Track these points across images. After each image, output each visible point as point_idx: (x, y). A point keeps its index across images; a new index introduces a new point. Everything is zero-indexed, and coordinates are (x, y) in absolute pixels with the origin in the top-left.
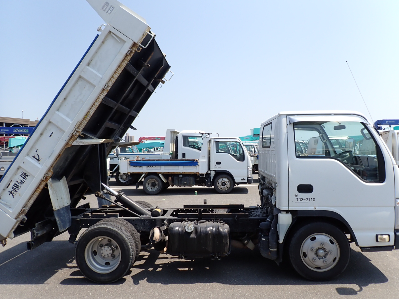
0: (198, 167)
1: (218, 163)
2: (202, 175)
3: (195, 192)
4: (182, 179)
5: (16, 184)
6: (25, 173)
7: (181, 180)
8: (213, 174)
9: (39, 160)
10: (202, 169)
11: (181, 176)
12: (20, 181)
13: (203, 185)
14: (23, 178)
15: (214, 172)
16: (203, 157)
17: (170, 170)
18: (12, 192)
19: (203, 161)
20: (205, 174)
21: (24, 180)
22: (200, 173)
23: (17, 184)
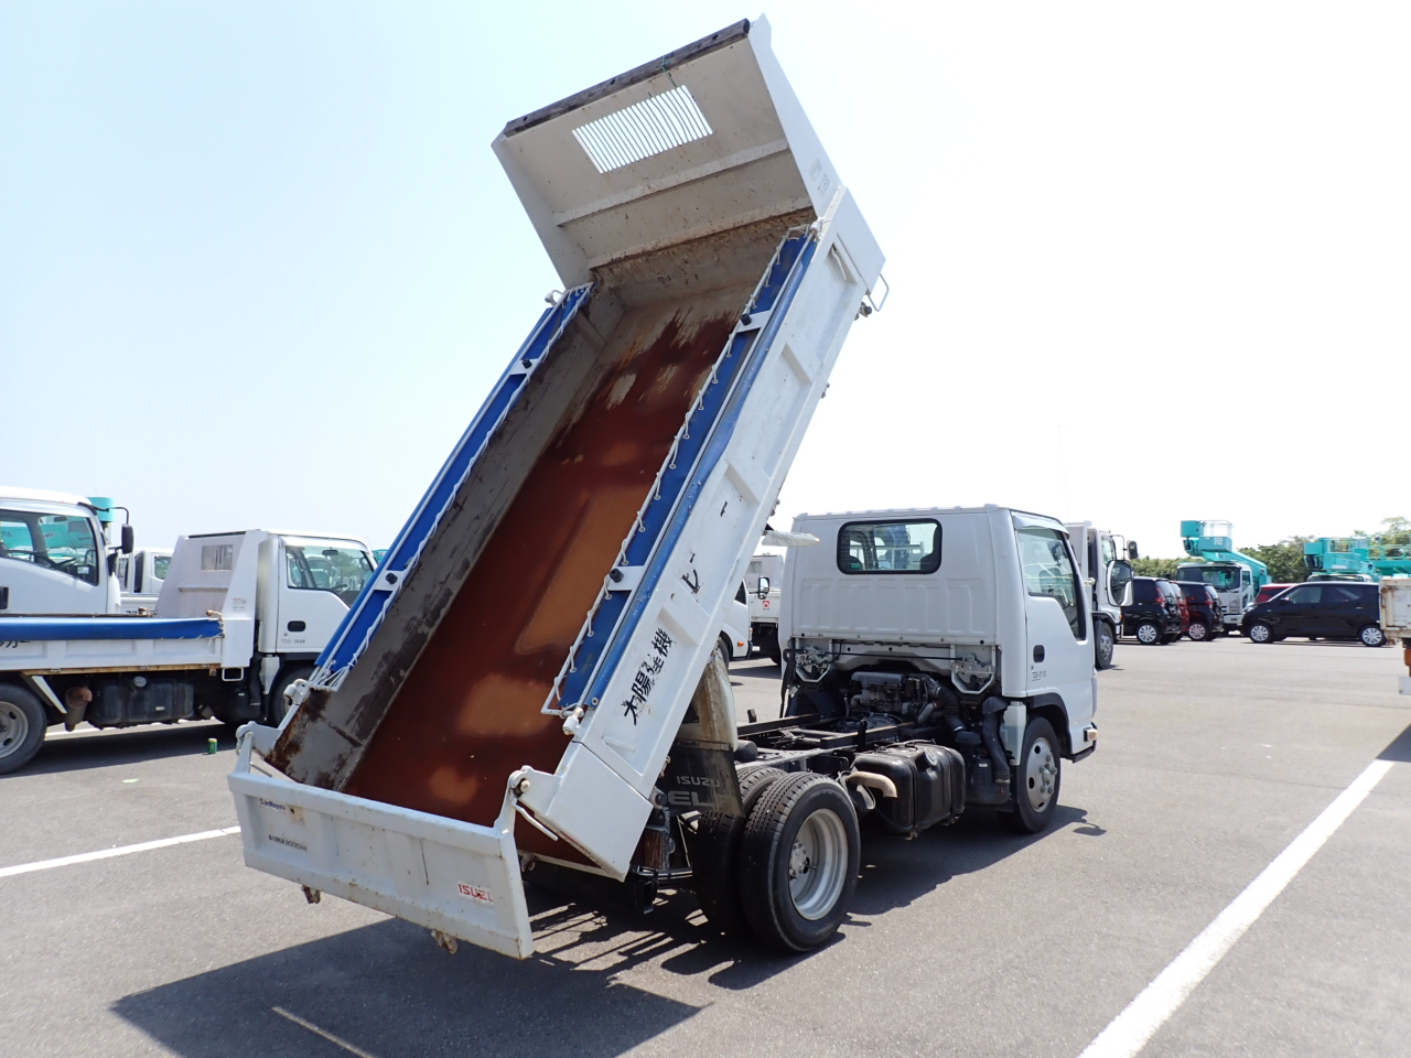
0: (218, 641)
1: (297, 626)
2: (233, 672)
3: (209, 743)
4: (147, 694)
5: (643, 675)
6: (665, 635)
7: (140, 699)
8: (271, 667)
9: (695, 589)
10: (232, 653)
11: (141, 682)
12: (651, 664)
13: (204, 714)
14: (661, 651)
15: (277, 659)
16: (239, 604)
17: (97, 656)
18: (634, 704)
19: (237, 619)
20: (245, 669)
21: (662, 657)
22: (226, 665)
23: (646, 673)
